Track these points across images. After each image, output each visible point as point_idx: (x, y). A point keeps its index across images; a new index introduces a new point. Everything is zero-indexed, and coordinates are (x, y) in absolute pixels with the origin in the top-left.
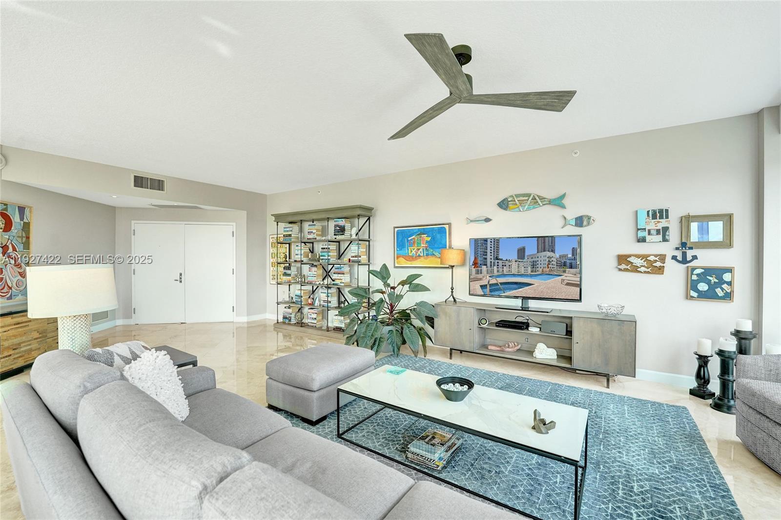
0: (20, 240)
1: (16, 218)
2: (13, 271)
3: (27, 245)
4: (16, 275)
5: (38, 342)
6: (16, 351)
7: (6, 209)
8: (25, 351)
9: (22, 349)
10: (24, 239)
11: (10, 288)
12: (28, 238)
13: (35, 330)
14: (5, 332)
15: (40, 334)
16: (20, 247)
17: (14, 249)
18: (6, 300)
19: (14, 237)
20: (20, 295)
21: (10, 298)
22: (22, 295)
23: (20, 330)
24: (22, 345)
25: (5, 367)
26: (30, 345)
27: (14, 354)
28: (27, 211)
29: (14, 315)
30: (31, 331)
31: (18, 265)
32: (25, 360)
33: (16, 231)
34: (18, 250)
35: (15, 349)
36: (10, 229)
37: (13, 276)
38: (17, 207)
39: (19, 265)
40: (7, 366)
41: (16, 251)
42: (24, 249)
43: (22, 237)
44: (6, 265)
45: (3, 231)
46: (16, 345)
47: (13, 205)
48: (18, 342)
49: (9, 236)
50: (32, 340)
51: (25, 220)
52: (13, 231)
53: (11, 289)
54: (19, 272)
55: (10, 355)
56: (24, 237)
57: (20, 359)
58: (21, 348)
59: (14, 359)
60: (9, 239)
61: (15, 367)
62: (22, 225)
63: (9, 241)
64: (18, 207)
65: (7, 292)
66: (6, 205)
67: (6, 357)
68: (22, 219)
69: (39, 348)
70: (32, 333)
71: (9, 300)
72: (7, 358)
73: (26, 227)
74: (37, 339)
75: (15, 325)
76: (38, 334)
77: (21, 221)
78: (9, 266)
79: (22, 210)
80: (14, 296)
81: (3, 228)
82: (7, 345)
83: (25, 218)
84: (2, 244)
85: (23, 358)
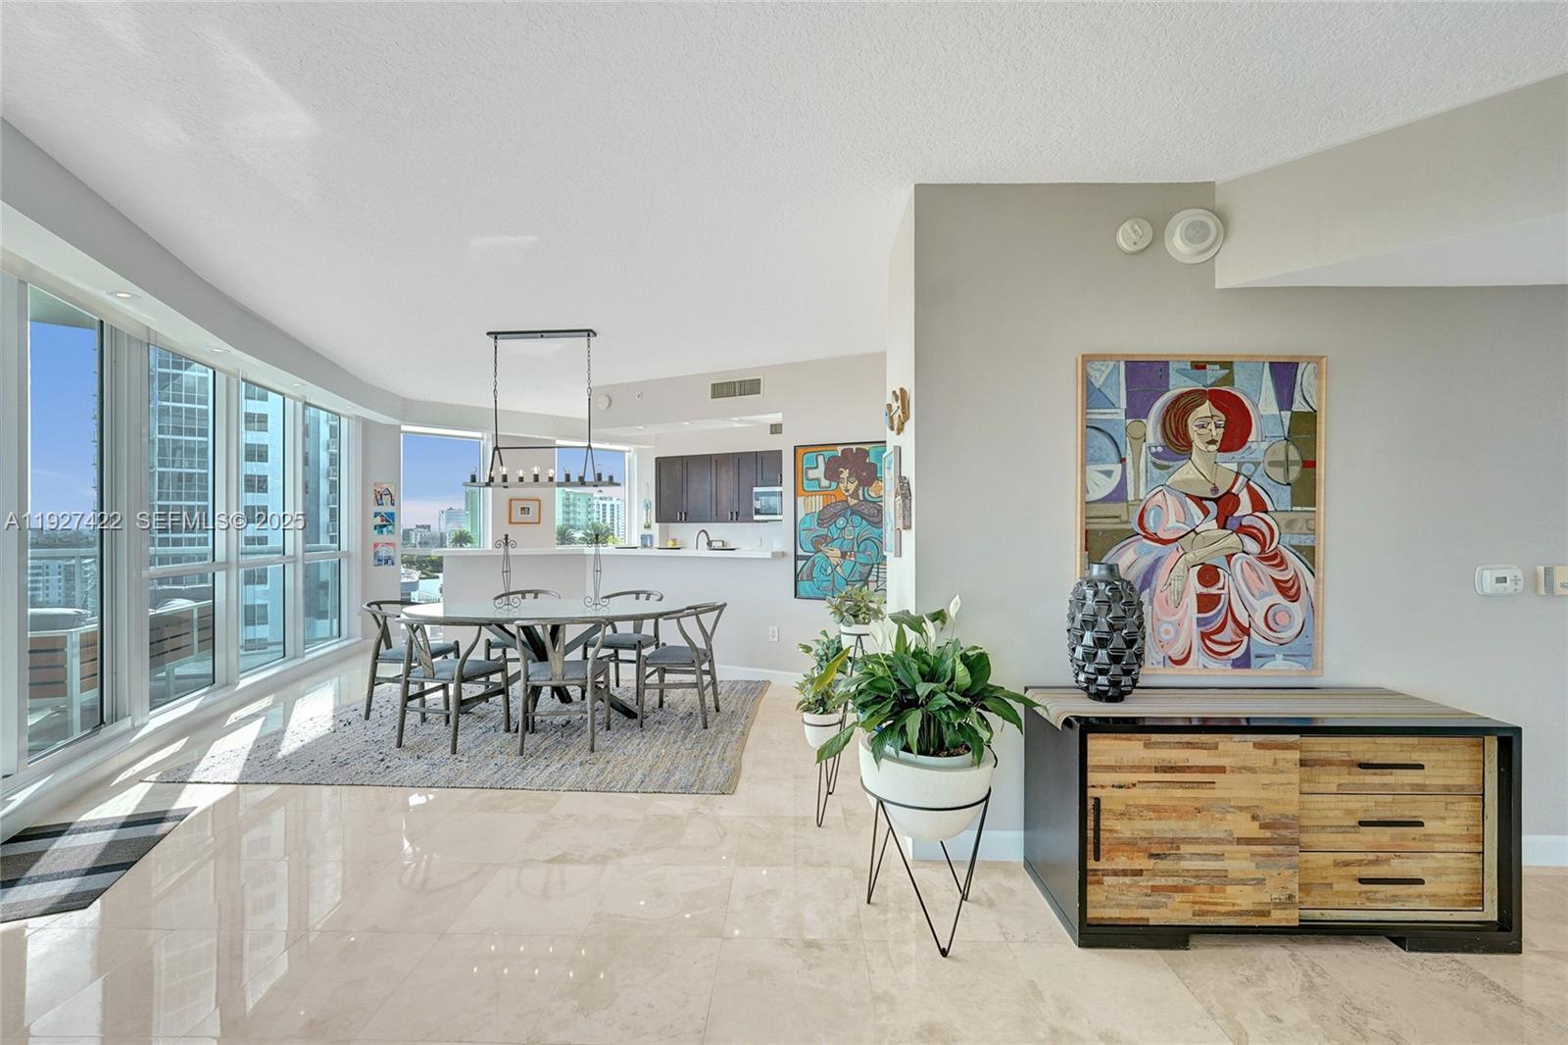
0: (1278, 473)
1: (1263, 404)
2: (1255, 576)
3: (1305, 491)
4: (1265, 588)
5: (1253, 855)
6: (1162, 865)
7: (1229, 380)
8: (1197, 875)
9: (1185, 864)
10: (1295, 472)
11: (1246, 631)
12: (1309, 465)
13: (1241, 809)
14: (1120, 787)
15: (1263, 827)
16: (1279, 498)
17: (1258, 505)
18: (1229, 667)
19: (1257, 464)
20: (1279, 657)
21: (1244, 662)
22: (1286, 657)
23: (1179, 793)
24: (1185, 849)
25: (1119, 906)
26: (1218, 857)
27: (1154, 873)
28: (1305, 376)
29: (1155, 737)
30: (1225, 807)
31: (1274, 559)
32: (1197, 907)
33: (1264, 445)
34: (1270, 508)
35: (1156, 856)
36: (1243, 441)
37: (1256, 592)
38: (1267, 365)
39: (1274, 557)
40: (1127, 906)
41: (1266, 512)
42: (1292, 506)
43: (1286, 464)
44: (1229, 557)
45: (1219, 450)
46: (1161, 841)
47: (1251, 360)
48: (1170, 835)
49: (1240, 465)
50: (1230, 842)
51: (1299, 406)
52: (1254, 446)
53: (1249, 635)
54: (1276, 582)
55: (1139, 873)
56: (1295, 463)
57: (1179, 897)
58: (1180, 857)
59: (1154, 889)
60: (1238, 474)
61: (1156, 917)
62: (1287, 423)
63: (1241, 478)
64: (1271, 363)
65: (1236, 643)
66: (1227, 365)
67: (1125, 873)
68: (1285, 400)
69: (1260, 882)
70: (1229, 817)
71: (1239, 667)
72: (1128, 880)
73: (1304, 429)
74: (1249, 841)
75: (1157, 770)
76: (1256, 824)
77: (1281, 410)
78: (1239, 560)
79: (1284, 374)
80: (1258, 656)
81: (1219, 439)
82: (1128, 834)
83: (1297, 396)
84: (1215, 490)
85: (1190, 897)
